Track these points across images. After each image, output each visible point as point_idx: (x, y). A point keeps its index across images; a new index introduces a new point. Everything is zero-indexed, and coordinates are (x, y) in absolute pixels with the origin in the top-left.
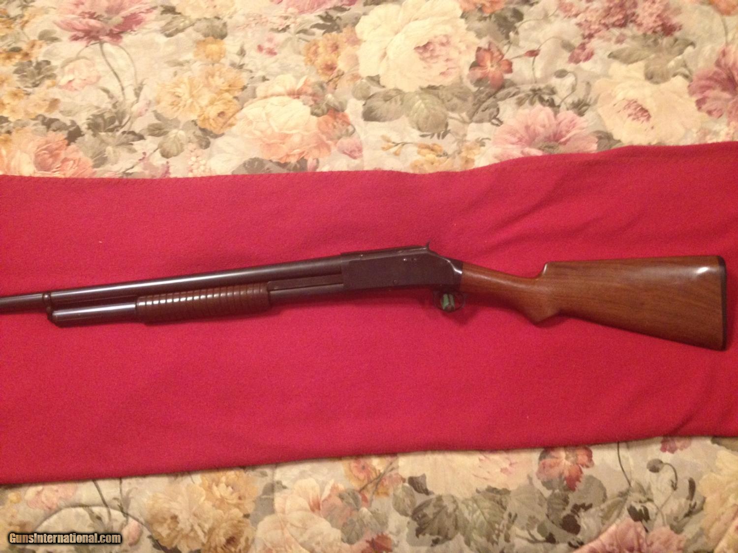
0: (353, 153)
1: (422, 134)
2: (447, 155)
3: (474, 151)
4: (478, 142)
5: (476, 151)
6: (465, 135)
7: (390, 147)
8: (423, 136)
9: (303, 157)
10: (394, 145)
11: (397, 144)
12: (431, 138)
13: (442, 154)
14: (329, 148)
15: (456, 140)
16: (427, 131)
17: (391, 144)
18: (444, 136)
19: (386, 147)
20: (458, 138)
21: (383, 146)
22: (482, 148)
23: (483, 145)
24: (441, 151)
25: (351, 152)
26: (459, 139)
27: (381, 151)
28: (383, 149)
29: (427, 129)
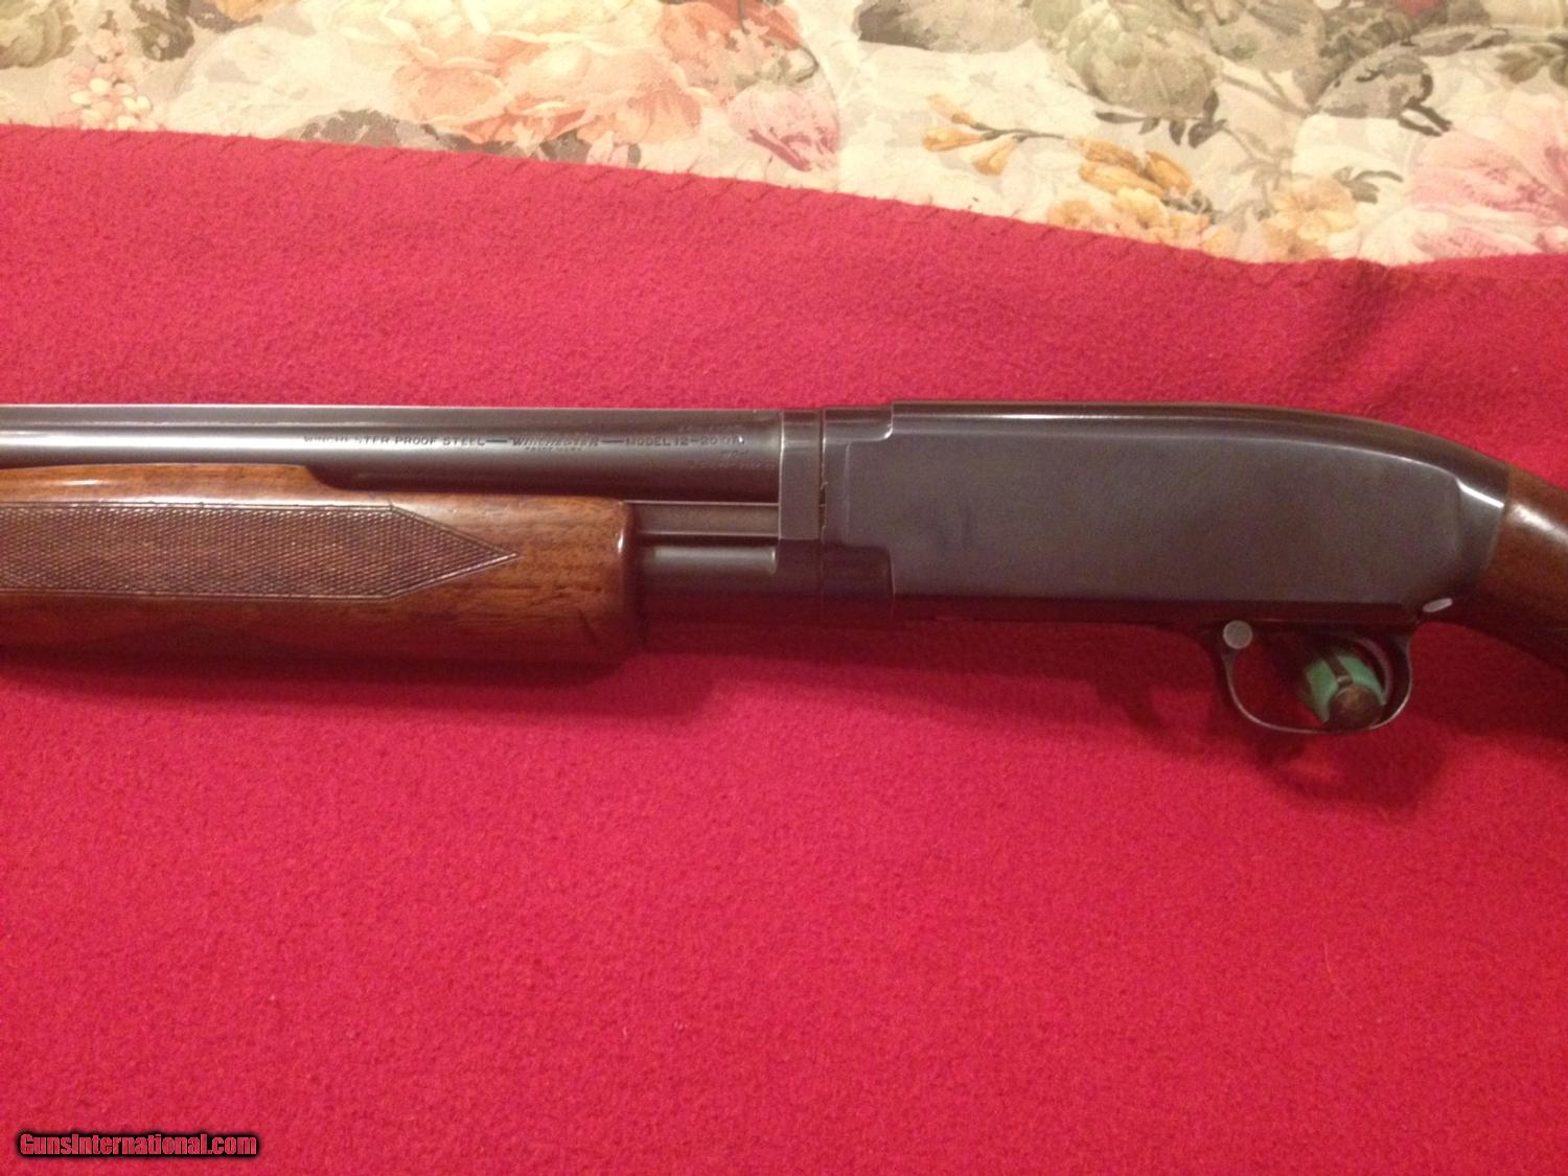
0: (795, 145)
1: (1105, 108)
2: (1208, 210)
3: (1329, 215)
4: (1345, 183)
5: (1335, 217)
6: (1287, 152)
7: (962, 141)
8: (1108, 117)
9: (574, 132)
10: (980, 133)
11: (994, 134)
12: (1144, 131)
13: (1187, 200)
14: (692, 112)
15: (1252, 162)
16: (1128, 105)
17: (966, 130)
18: (1196, 139)
19: (942, 137)
20: (1258, 155)
21: (932, 133)
22: (1364, 206)
23: (1367, 195)
24: (1183, 187)
25: (787, 140)
26: (1261, 162)
27: (922, 151)
28: (931, 143)
29: (1127, 99)
